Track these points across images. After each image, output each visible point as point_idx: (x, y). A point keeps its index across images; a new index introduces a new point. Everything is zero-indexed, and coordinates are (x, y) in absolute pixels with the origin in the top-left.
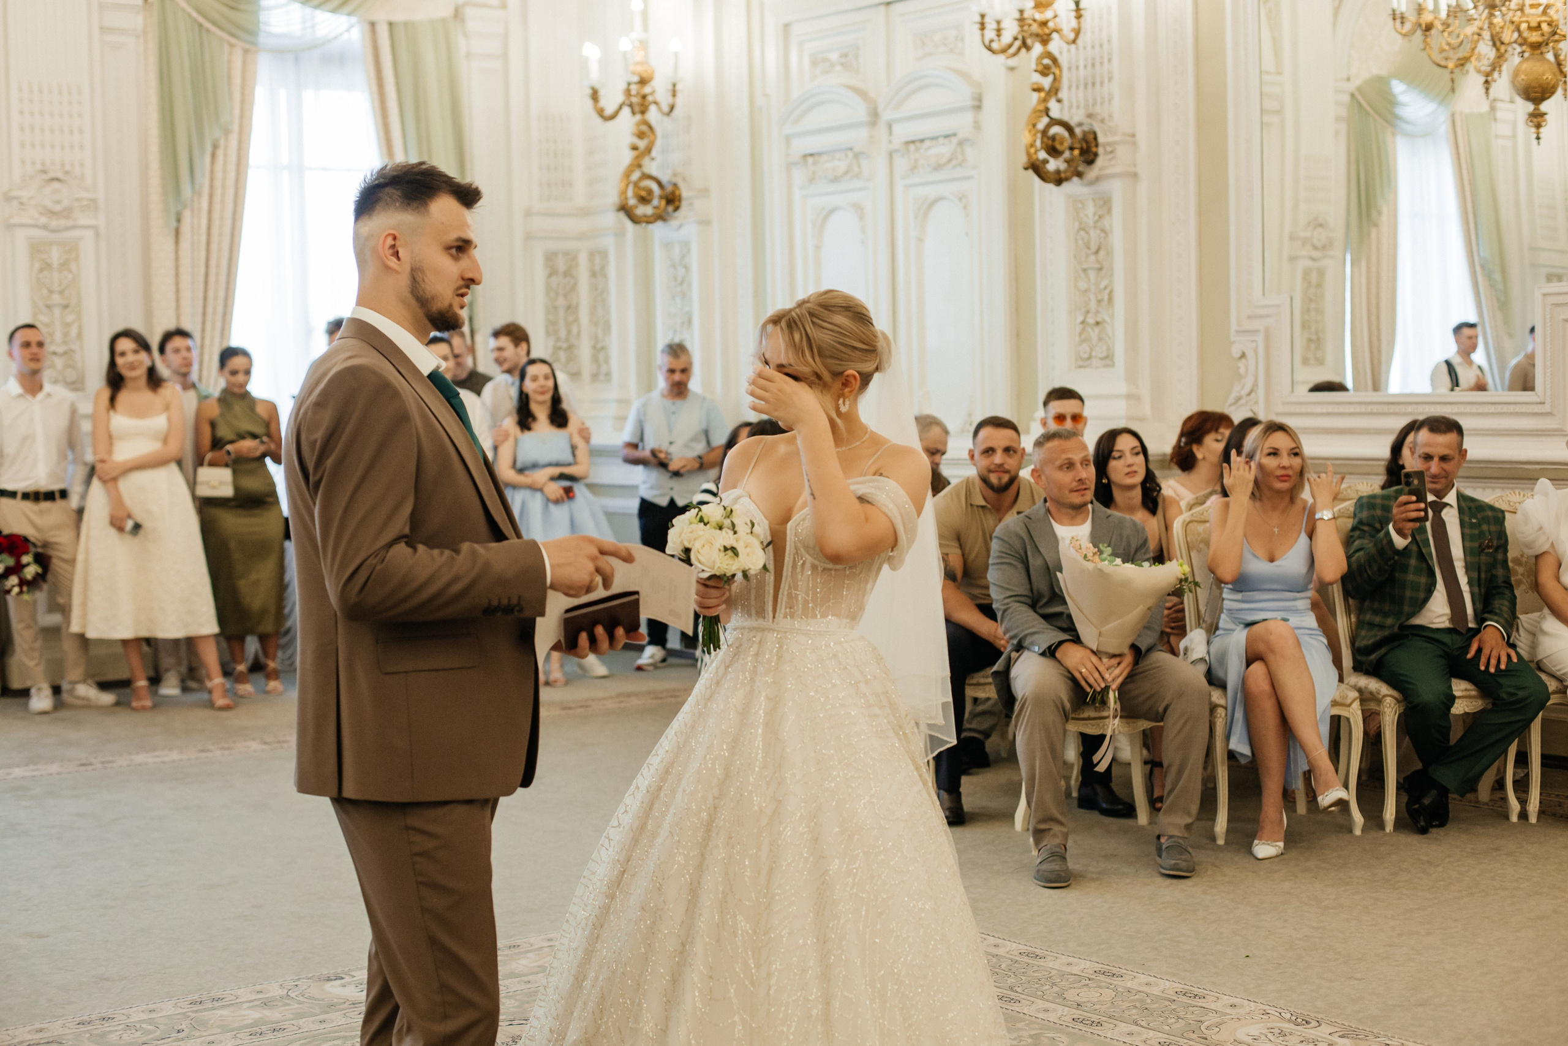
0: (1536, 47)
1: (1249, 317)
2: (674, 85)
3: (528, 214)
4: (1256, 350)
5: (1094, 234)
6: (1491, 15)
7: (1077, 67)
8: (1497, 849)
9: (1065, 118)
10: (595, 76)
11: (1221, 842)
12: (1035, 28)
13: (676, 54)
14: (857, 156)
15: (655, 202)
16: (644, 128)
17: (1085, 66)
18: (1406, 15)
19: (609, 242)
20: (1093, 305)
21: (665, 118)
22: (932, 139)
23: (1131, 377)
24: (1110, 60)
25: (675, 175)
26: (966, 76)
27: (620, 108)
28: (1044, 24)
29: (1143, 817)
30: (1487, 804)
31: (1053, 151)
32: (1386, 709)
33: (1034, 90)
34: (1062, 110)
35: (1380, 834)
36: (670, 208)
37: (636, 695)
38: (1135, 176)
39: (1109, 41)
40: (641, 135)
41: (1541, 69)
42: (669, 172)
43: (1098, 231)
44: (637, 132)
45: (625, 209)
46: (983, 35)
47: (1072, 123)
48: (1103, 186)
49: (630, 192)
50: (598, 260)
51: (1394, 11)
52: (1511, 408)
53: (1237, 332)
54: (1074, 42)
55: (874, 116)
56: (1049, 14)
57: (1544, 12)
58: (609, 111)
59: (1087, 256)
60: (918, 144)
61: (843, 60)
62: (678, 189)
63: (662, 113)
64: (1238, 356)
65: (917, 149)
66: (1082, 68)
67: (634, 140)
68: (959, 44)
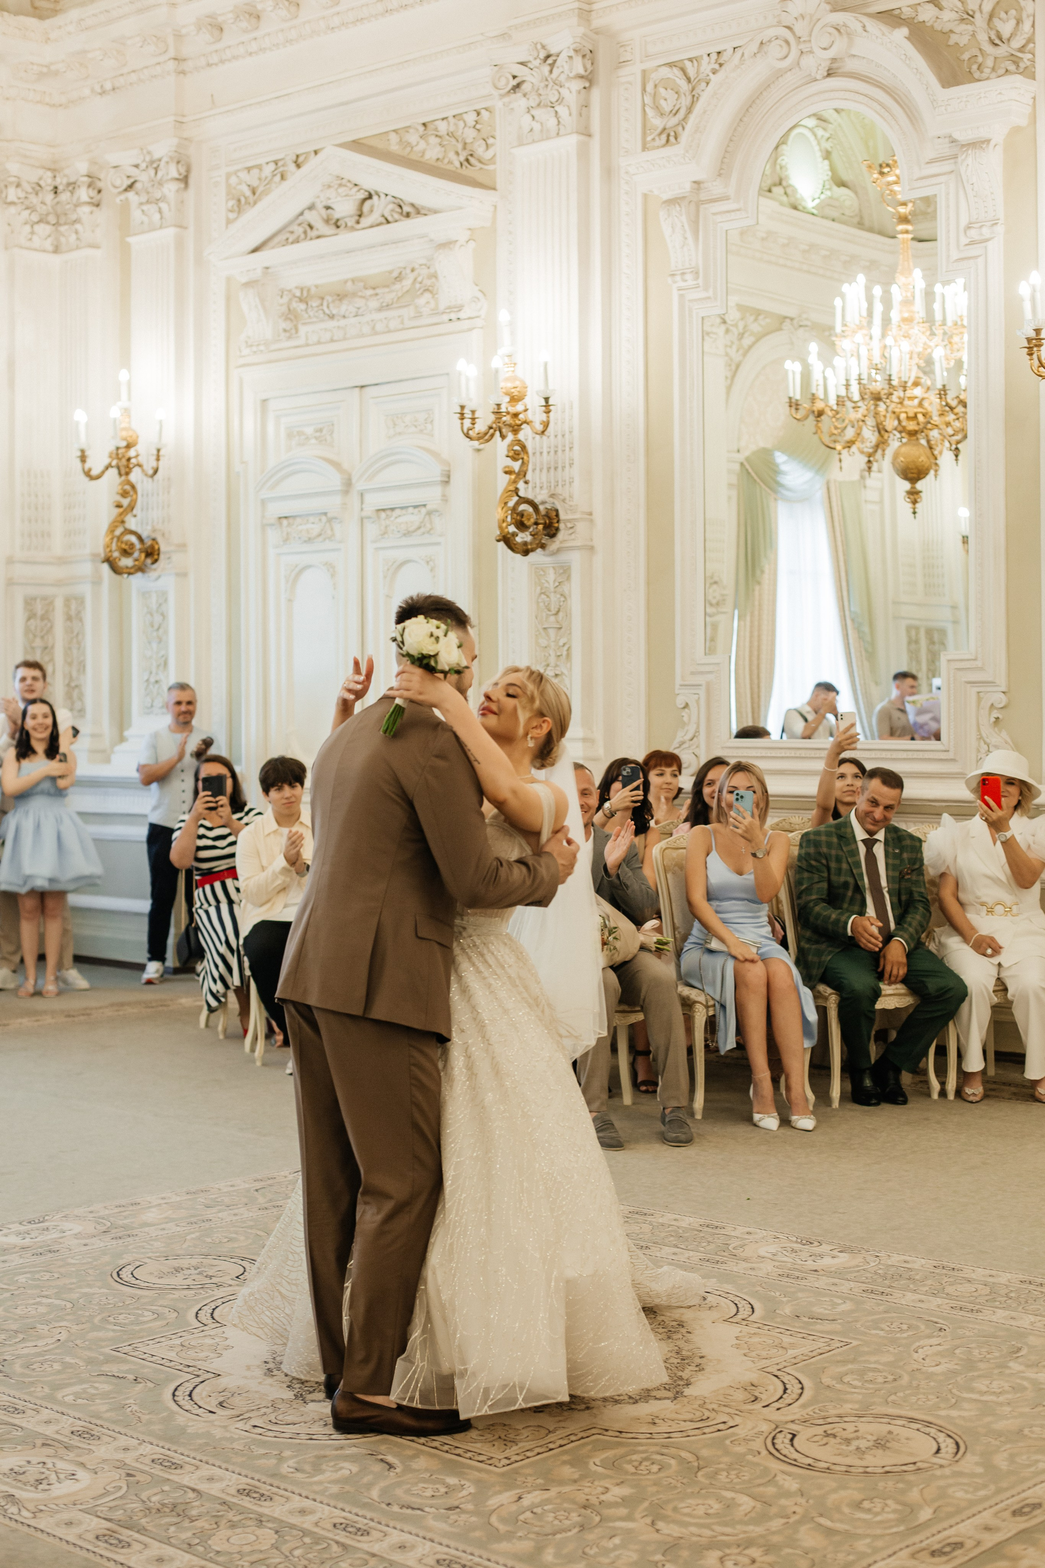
0: (913, 434)
1: (692, 673)
2: (158, 451)
3: (10, 561)
4: (698, 701)
5: (554, 598)
6: (876, 406)
7: (541, 453)
8: (927, 1119)
9: (530, 496)
10: (83, 439)
11: (699, 1116)
12: (507, 419)
13: (161, 422)
14: (330, 520)
15: (136, 554)
16: (127, 487)
17: (549, 453)
18: (800, 403)
19: (86, 589)
20: (552, 660)
21: (145, 479)
22: (402, 508)
23: (587, 723)
24: (571, 448)
25: (154, 531)
26: (435, 454)
27: (107, 468)
28: (516, 415)
29: (627, 1097)
31: (521, 526)
33: (506, 473)
34: (526, 489)
35: (829, 1109)
36: (149, 561)
37: (129, 1004)
38: (592, 548)
39: (571, 432)
40: (124, 494)
41: (917, 453)
42: (149, 528)
43: (558, 596)
44: (121, 491)
45: (110, 561)
46: (462, 424)
47: (537, 501)
48: (563, 557)
49: (114, 546)
50: (73, 606)
51: (790, 398)
52: (921, 755)
53: (681, 685)
54: (543, 432)
55: (348, 484)
56: (519, 407)
57: (920, 405)
59: (548, 616)
60: (389, 512)
61: (318, 434)
62: (157, 543)
63: (146, 475)
64: (682, 706)
65: (388, 517)
66: (545, 454)
67: (119, 498)
68: (429, 426)
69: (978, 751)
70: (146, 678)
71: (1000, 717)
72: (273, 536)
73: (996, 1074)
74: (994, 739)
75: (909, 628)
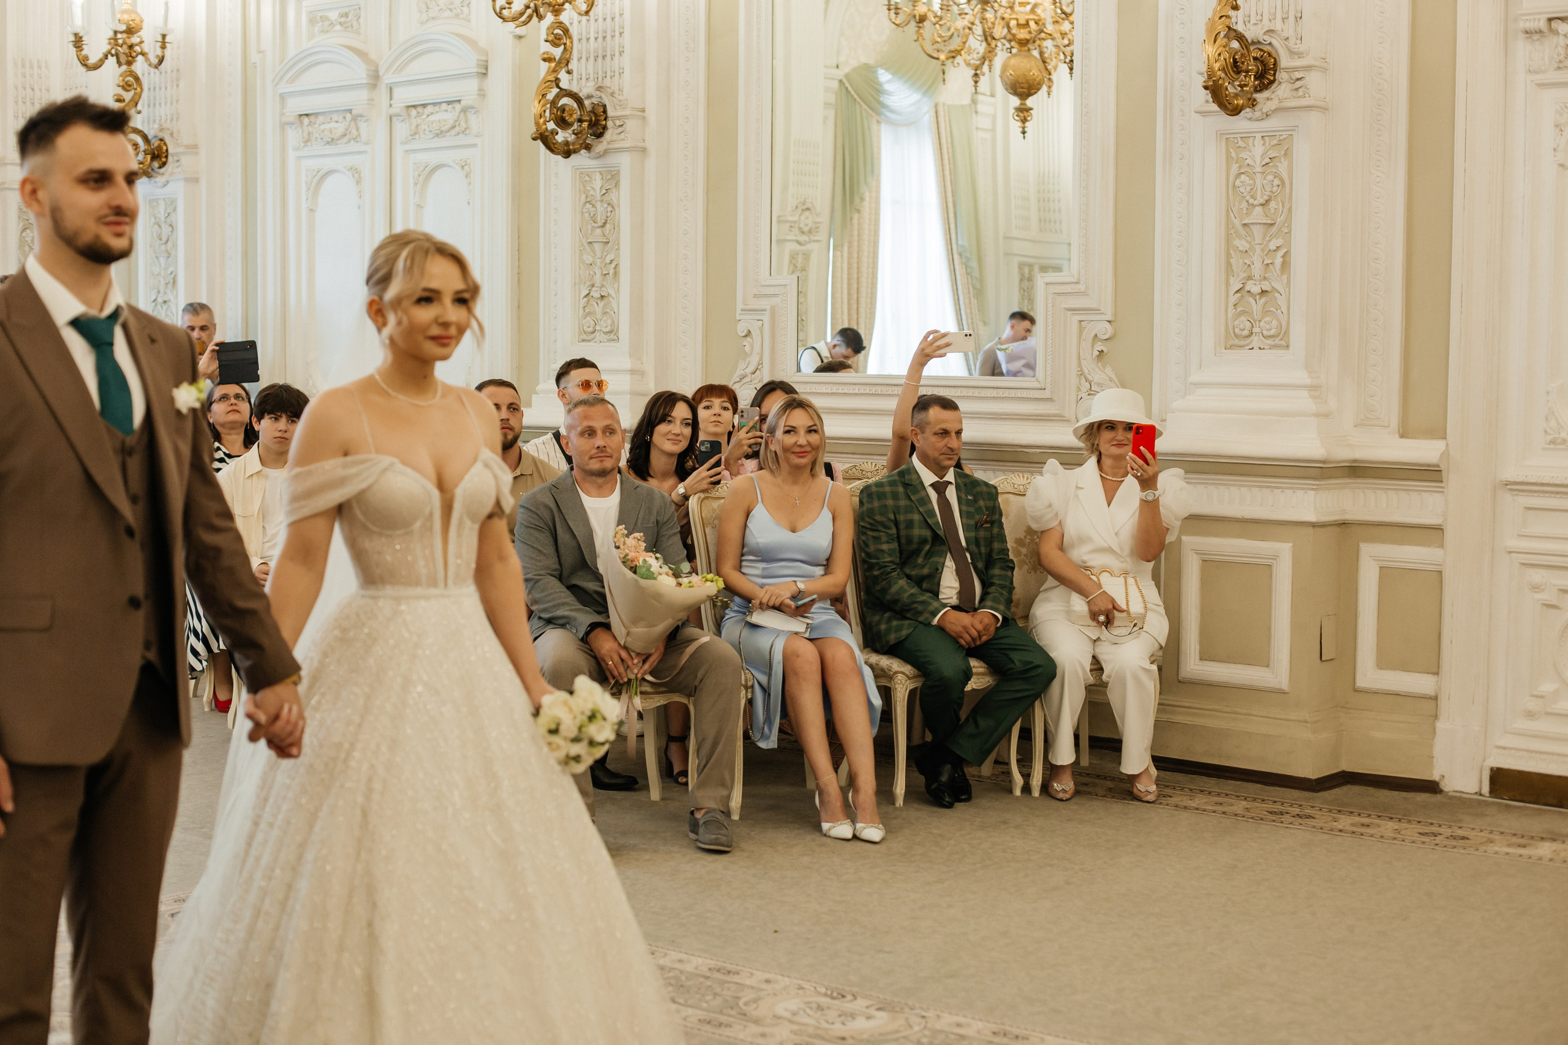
0: (1023, 43)
1: (755, 296)
2: (164, 36)
4: (761, 329)
5: (601, 207)
6: (983, 10)
7: (588, 39)
8: (1004, 822)
9: (575, 89)
10: (78, 23)
14: (355, 119)
16: (130, 79)
17: (596, 39)
18: (899, 6)
20: (598, 279)
21: (152, 70)
22: (434, 104)
23: (635, 351)
24: (621, 34)
25: (161, 130)
26: (471, 42)
27: (106, 57)
29: (655, 793)
30: (989, 778)
31: (562, 123)
32: (897, 686)
33: (545, 60)
34: (571, 81)
35: (891, 808)
36: (156, 164)
38: (644, 150)
39: (621, 15)
40: (126, 87)
41: (1028, 66)
42: (156, 126)
43: (605, 205)
44: (122, 83)
46: (494, 3)
47: (582, 95)
48: (611, 160)
51: (889, 1)
52: (1013, 393)
53: (743, 310)
54: (587, 13)
55: (375, 78)
57: (1033, 11)
58: (93, 60)
59: (593, 228)
60: (420, 109)
61: (343, 20)
62: (165, 144)
63: (150, 65)
64: (744, 334)
65: (419, 115)
66: (592, 40)
67: (120, 91)
68: (465, 9)
69: (1079, 390)
70: (153, 298)
71: (1105, 350)
72: (293, 136)
73: (1090, 764)
74: (1097, 375)
75: (1021, 266)
